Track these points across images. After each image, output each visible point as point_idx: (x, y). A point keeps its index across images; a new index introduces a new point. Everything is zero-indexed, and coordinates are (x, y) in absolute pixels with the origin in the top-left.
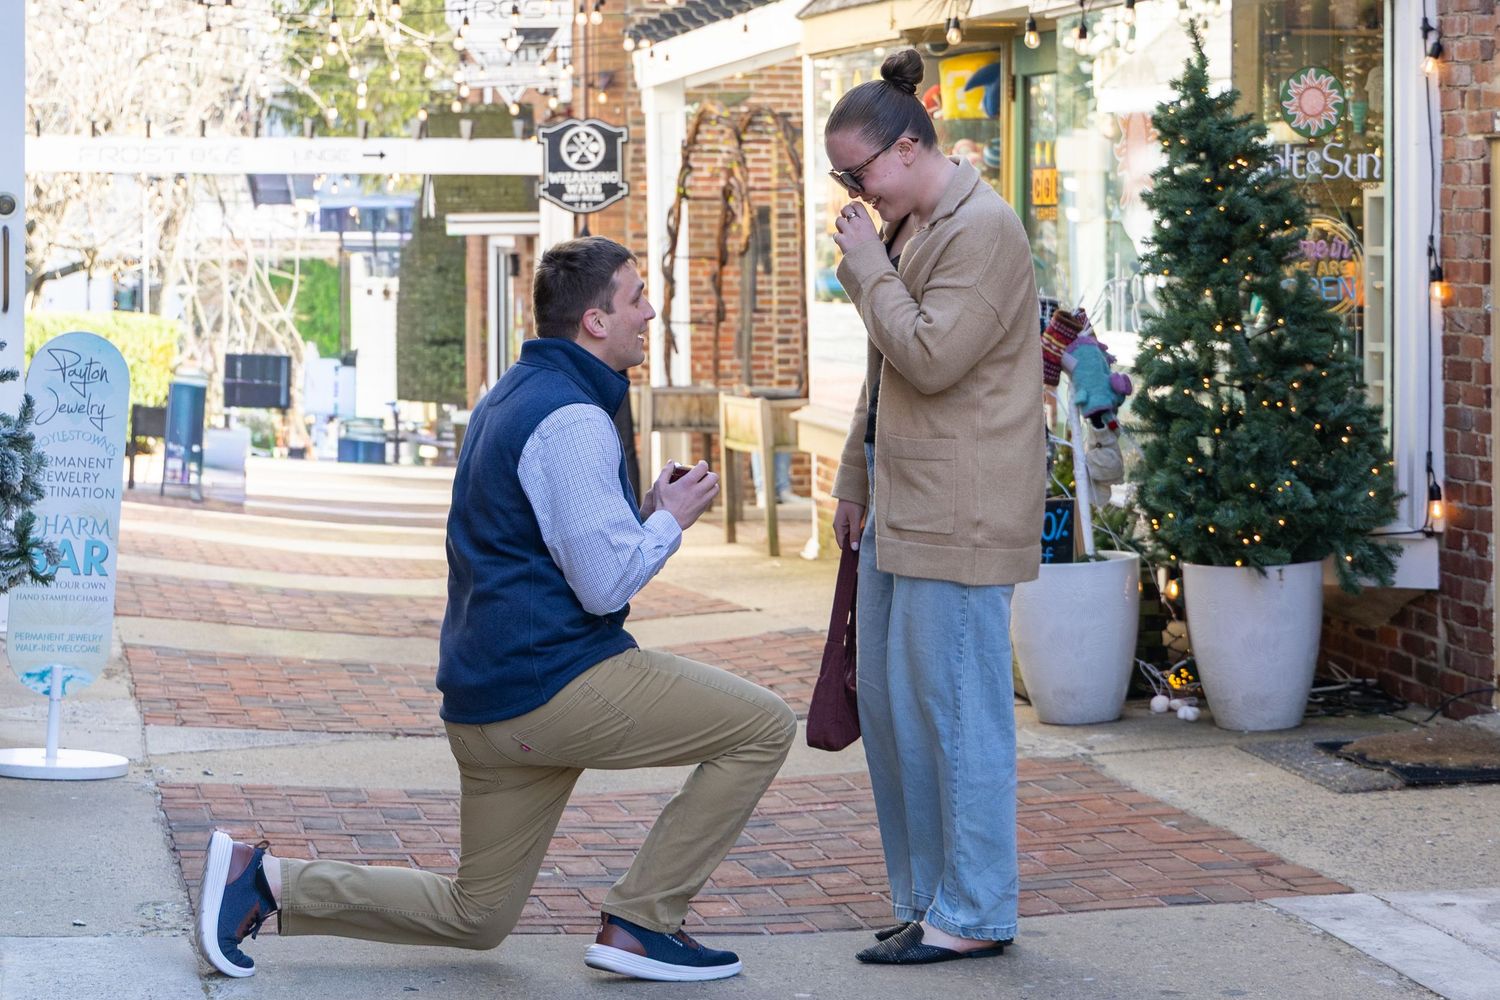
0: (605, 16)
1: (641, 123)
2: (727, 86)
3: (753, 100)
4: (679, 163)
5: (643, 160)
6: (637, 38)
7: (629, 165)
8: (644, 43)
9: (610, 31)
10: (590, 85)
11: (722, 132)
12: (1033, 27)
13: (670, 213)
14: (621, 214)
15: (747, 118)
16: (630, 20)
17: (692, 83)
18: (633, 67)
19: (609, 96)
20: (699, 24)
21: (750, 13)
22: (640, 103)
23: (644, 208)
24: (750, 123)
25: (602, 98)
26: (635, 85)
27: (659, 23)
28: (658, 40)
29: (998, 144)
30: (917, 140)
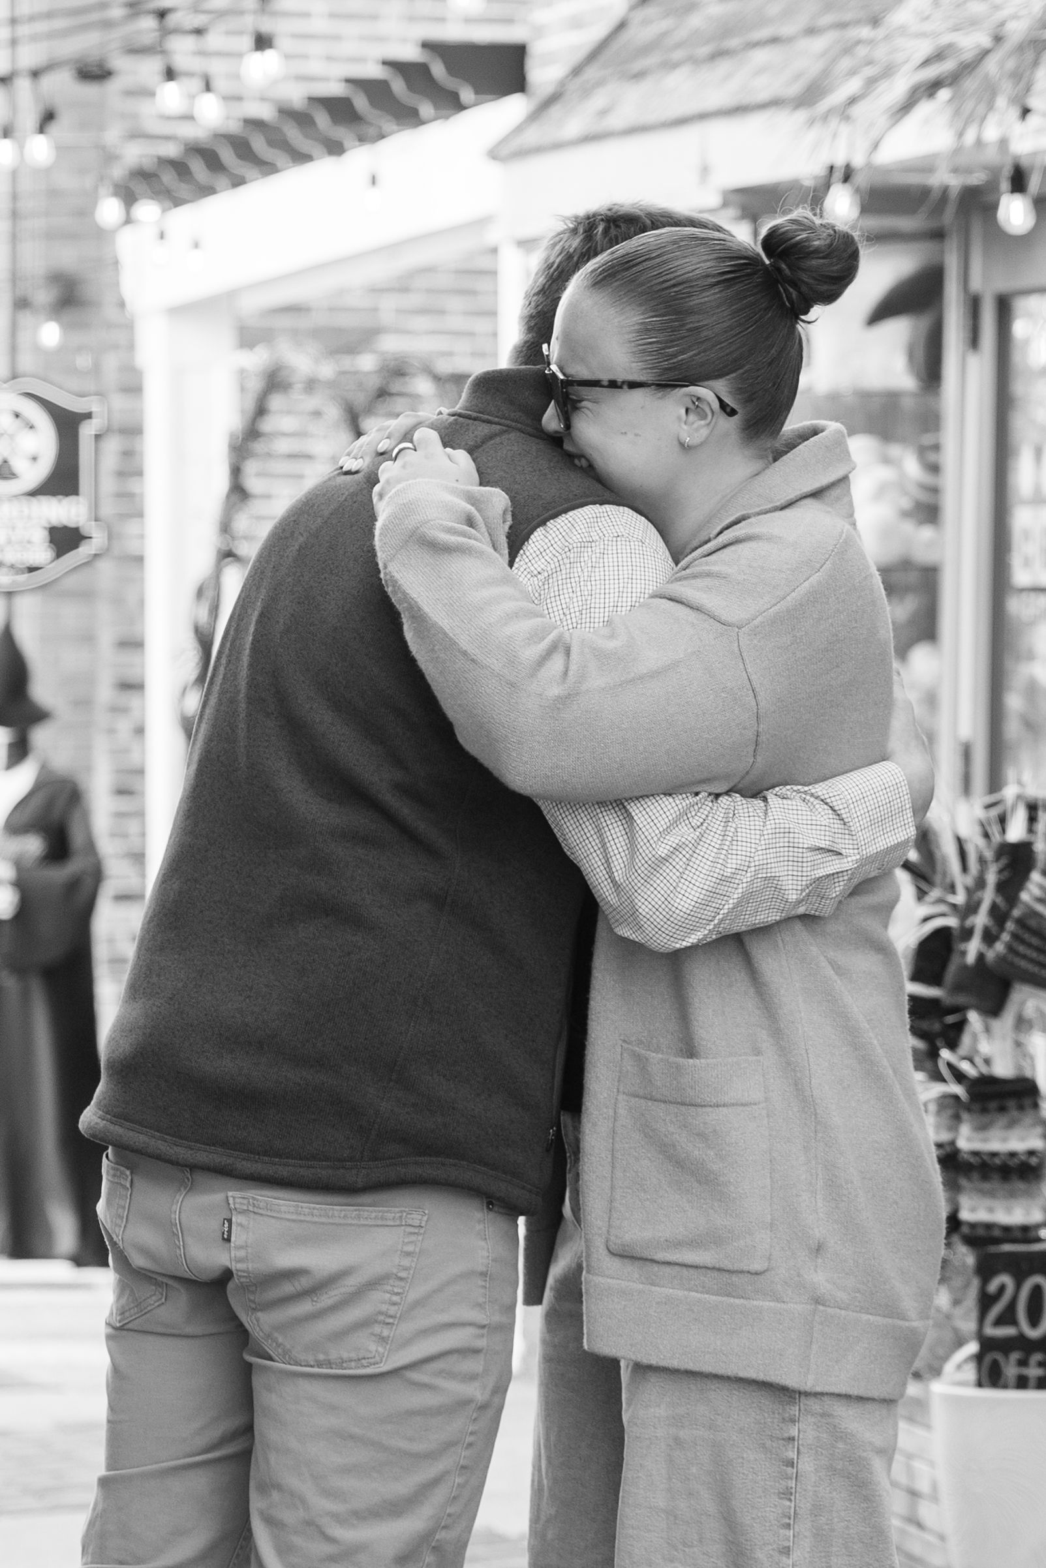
0: (61, 150)
1: (133, 388)
2: (332, 309)
3: (391, 344)
4: (221, 482)
5: (139, 473)
6: (129, 198)
7: (108, 485)
8: (147, 210)
9: (66, 181)
10: (21, 304)
11: (317, 414)
12: (1019, 182)
13: (200, 593)
14: (86, 595)
15: (374, 383)
16: (109, 157)
17: (252, 304)
18: (116, 263)
19: (67, 328)
20: (268, 168)
21: (383, 144)
22: (131, 347)
23: (139, 581)
24: (383, 394)
25: (50, 333)
26: (122, 304)
27: (180, 167)
28: (178, 202)
29: (936, 448)
30: (732, 413)
